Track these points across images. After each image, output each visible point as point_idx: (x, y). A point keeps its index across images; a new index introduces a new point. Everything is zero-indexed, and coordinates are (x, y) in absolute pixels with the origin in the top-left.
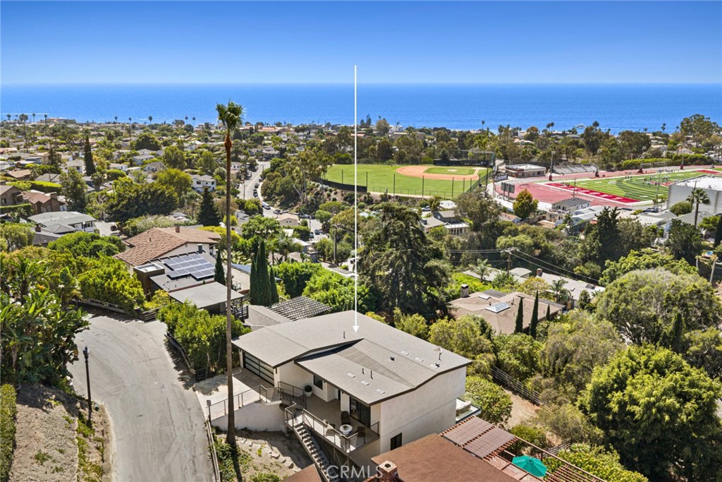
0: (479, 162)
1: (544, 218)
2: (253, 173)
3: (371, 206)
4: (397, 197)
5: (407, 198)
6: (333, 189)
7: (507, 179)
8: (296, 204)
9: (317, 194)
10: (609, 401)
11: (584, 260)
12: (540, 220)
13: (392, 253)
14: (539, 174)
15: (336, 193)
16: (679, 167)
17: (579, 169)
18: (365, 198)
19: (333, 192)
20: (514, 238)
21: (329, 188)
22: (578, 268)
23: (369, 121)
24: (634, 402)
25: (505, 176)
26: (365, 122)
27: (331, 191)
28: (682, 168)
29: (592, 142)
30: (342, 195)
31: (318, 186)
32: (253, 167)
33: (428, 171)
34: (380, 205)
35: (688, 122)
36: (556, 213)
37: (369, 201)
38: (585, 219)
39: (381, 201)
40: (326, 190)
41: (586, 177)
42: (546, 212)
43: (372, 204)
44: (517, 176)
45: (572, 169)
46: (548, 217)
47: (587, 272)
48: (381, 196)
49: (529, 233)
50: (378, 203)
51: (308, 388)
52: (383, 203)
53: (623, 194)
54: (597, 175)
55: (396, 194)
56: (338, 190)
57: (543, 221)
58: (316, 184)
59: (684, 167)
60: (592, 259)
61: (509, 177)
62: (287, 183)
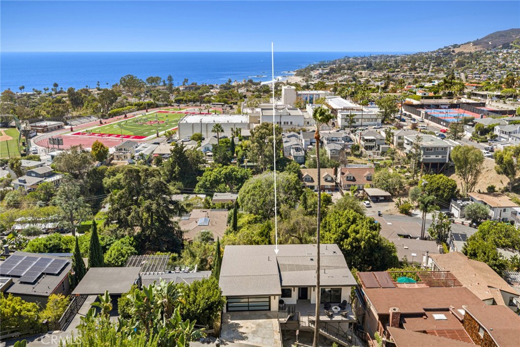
1: (112, 159)
7: (36, 135)
12: (110, 161)
14: (59, 127)
16: (145, 111)
17: (85, 120)
20: (116, 177)
25: (35, 134)
28: (147, 111)
35: (124, 80)
36: (121, 154)
41: (94, 126)
42: (112, 154)
44: (43, 131)
45: (81, 121)
46: (115, 158)
51: (282, 302)
54: (101, 123)
57: (113, 161)
59: (148, 110)
61: (38, 134)
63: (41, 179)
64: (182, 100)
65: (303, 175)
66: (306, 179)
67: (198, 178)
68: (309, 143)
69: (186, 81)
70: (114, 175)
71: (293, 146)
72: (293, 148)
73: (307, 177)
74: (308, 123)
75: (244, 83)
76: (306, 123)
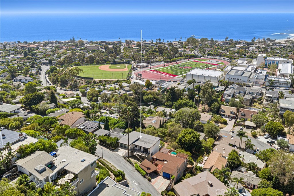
0: (126, 62)
1: (154, 87)
2: (41, 71)
3: (96, 85)
4: (104, 81)
5: (108, 81)
6: (81, 79)
7: (137, 69)
8: (67, 85)
9: (75, 81)
10: (182, 140)
11: (167, 101)
12: (153, 87)
13: (131, 113)
14: (147, 66)
15: (82, 81)
16: (187, 60)
18: (93, 82)
19: (81, 80)
20: (148, 96)
21: (79, 79)
22: (166, 103)
23: (74, 39)
24: (186, 140)
26: (72, 40)
27: (80, 80)
28: (188, 60)
29: (161, 51)
30: (85, 81)
31: (74, 78)
32: (40, 69)
33: (110, 68)
34: (99, 84)
36: (157, 85)
37: (95, 83)
38: (165, 87)
39: (99, 82)
40: (78, 80)
41: (161, 67)
42: (154, 85)
43: (96, 84)
44: (140, 68)
45: (157, 63)
46: (155, 87)
47: (168, 104)
48: (99, 81)
49: (152, 94)
50: (98, 83)
51: (134, 148)
52: (100, 83)
53: (173, 73)
54: (164, 66)
55: (104, 80)
56: (83, 79)
57: (154, 88)
58: (74, 77)
59: (189, 60)
60: (169, 100)
62: (63, 78)
63: (126, 92)
64: (211, 54)
65: (221, 108)
66: (222, 111)
67: (174, 102)
68: (238, 93)
69: (227, 38)
70: (148, 95)
71: (228, 94)
72: (227, 95)
73: (223, 110)
74: (250, 81)
75: (263, 40)
76: (249, 81)
